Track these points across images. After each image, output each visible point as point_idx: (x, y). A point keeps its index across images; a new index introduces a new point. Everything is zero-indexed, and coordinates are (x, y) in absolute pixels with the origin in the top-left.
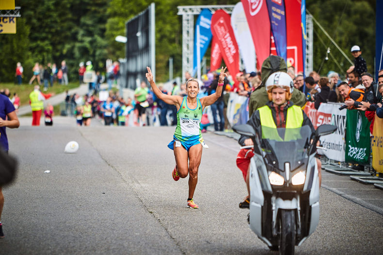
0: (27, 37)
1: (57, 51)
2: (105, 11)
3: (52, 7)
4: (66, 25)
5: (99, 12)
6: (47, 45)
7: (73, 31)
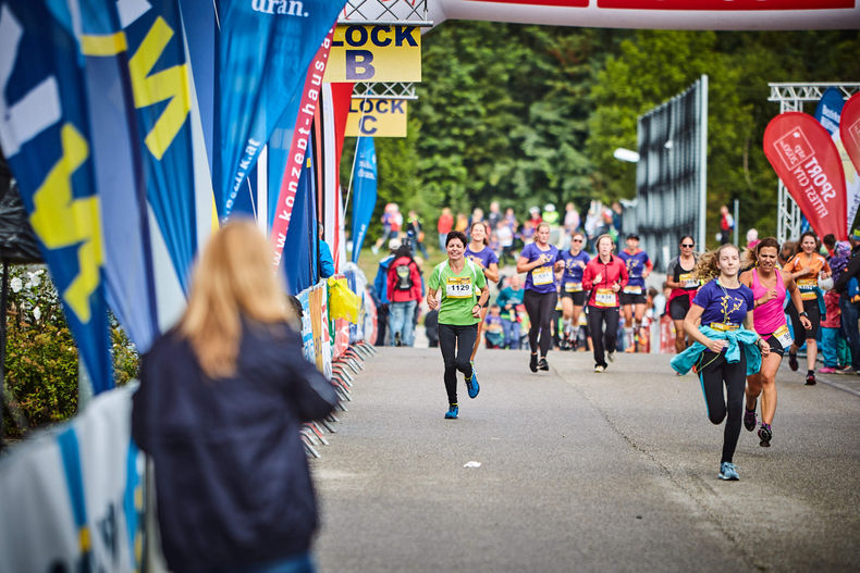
0: (413, 145)
1: (478, 178)
2: (587, 91)
3: (469, 81)
4: (497, 120)
5: (572, 94)
6: (454, 165)
7: (514, 134)
